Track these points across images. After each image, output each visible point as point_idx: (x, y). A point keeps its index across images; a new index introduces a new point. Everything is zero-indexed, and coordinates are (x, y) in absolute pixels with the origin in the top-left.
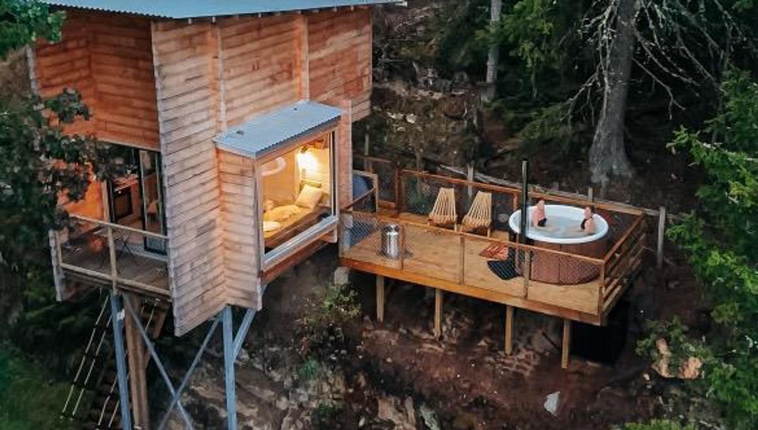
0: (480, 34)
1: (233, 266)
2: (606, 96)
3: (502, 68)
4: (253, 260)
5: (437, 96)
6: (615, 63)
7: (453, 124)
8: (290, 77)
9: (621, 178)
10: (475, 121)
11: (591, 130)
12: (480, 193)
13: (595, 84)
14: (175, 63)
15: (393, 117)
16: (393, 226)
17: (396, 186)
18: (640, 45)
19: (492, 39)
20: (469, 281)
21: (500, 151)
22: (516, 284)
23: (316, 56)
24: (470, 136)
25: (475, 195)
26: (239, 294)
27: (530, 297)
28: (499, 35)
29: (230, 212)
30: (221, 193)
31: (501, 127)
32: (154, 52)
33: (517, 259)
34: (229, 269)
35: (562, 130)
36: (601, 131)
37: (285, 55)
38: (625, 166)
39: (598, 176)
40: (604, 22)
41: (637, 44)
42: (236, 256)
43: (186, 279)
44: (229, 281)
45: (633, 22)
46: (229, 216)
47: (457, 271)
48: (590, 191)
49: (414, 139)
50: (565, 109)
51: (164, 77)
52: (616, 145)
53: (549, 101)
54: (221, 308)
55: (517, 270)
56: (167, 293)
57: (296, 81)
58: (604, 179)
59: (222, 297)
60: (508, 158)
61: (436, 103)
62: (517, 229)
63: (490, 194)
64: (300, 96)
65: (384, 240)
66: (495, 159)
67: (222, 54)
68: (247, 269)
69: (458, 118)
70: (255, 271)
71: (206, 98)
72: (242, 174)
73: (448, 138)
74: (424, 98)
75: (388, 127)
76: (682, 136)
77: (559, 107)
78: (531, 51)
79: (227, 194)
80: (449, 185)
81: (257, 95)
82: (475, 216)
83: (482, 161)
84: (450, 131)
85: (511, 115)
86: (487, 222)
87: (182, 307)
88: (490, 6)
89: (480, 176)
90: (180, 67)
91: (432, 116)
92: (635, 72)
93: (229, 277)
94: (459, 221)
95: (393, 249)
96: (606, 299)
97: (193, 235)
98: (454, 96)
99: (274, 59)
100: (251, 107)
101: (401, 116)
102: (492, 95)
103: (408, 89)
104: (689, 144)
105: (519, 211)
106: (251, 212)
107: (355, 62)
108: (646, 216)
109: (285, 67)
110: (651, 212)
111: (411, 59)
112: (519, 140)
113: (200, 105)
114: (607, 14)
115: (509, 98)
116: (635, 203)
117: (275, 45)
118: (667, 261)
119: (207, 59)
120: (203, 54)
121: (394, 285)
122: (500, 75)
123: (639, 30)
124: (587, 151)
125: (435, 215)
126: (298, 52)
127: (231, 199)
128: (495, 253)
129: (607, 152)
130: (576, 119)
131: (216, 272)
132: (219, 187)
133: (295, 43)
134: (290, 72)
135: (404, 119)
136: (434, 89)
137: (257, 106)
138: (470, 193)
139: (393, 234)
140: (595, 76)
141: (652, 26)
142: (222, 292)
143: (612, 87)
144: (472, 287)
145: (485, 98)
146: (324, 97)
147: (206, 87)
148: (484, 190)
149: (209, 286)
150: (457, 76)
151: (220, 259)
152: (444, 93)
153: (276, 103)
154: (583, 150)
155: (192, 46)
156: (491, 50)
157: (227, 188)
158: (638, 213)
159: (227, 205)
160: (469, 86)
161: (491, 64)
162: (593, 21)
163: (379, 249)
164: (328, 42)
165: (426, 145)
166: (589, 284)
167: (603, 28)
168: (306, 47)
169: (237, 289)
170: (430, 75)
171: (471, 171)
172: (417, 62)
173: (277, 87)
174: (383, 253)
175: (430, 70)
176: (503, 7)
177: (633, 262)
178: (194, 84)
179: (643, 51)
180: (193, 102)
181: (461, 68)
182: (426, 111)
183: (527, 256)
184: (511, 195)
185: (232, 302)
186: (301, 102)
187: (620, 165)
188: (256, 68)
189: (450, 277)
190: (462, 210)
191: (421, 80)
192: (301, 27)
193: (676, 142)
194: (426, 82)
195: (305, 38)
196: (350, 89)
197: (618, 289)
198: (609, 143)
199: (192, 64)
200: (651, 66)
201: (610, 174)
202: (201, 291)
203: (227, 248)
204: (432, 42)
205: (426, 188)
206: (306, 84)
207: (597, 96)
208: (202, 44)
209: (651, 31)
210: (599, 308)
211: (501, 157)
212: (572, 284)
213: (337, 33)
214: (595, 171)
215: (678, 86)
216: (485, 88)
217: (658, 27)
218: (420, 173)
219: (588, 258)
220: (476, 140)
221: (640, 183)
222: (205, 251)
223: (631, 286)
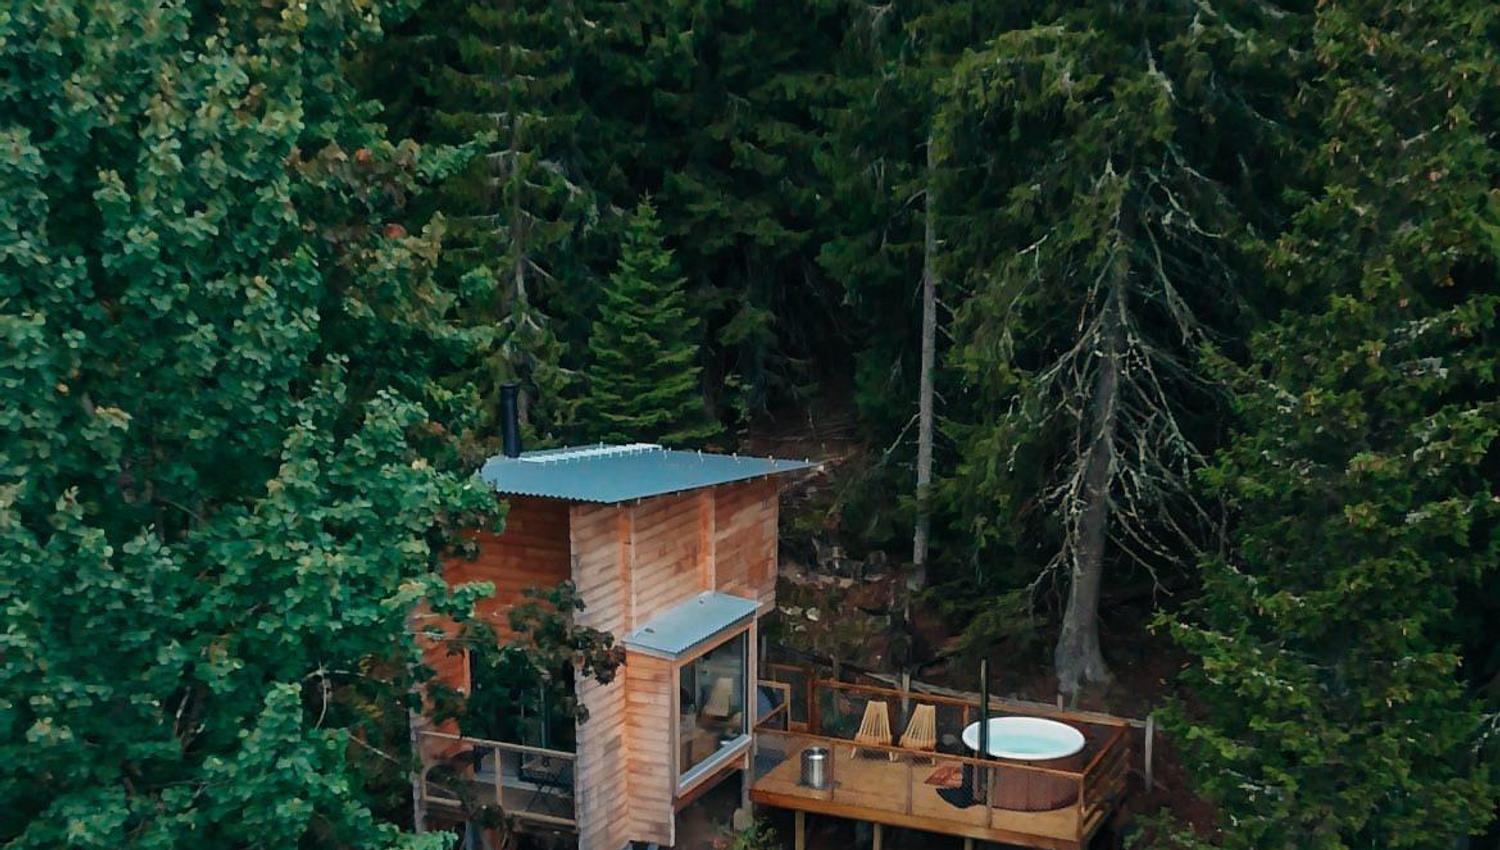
0: (904, 500)
1: (642, 792)
2: (1075, 581)
3: (935, 544)
4: (667, 783)
5: (845, 583)
6: (1085, 539)
7: (871, 619)
8: (695, 564)
9: (1097, 685)
10: (906, 616)
11: (1058, 622)
12: (920, 707)
13: (1061, 566)
14: (591, 552)
15: (789, 612)
16: (816, 749)
17: (809, 701)
18: (1115, 517)
19: (920, 508)
20: (916, 811)
21: (937, 654)
22: (976, 813)
23: (722, 536)
24: (897, 635)
25: (912, 708)
26: (647, 827)
27: (996, 825)
28: (930, 501)
29: (639, 726)
30: (629, 704)
31: (937, 623)
32: (572, 537)
33: (975, 782)
34: (634, 796)
35: (1021, 624)
36: (1069, 623)
37: (689, 537)
38: (1101, 669)
39: (1068, 684)
40: (1072, 492)
41: (1112, 517)
42: (645, 780)
43: (593, 806)
44: (634, 813)
45: (1106, 490)
46: (637, 731)
47: (903, 800)
48: (1060, 699)
49: (820, 641)
50: (1024, 596)
51: (581, 568)
52: (1089, 643)
53: (1002, 588)
54: (624, 845)
55: (976, 796)
56: (571, 822)
57: (700, 568)
58: (1075, 687)
59: (624, 832)
60: (952, 663)
61: (844, 592)
62: (974, 745)
63: (933, 707)
64: (705, 587)
65: (806, 765)
66: (931, 665)
67: (634, 538)
68: (658, 795)
69: (879, 612)
70: (669, 798)
71: (616, 591)
72: (656, 679)
73: (867, 639)
74: (827, 586)
75: (781, 625)
76: (1161, 618)
77: (1016, 595)
78: (984, 527)
79: (636, 705)
80: (877, 697)
81: (661, 588)
82: (915, 734)
83: (916, 667)
84: (868, 629)
85: (949, 606)
86: (932, 742)
87: (587, 841)
88: (916, 463)
89: (918, 685)
90: (595, 556)
91: (840, 609)
92: (1110, 548)
93: (636, 808)
94: (896, 742)
95: (817, 778)
96: (1086, 821)
97: (600, 752)
98: (869, 583)
99: (680, 543)
100: (658, 600)
101: (798, 611)
102: (921, 582)
103: (805, 574)
104: (1167, 625)
105: (976, 725)
106: (666, 726)
107: (761, 543)
108: (1128, 727)
109: (690, 551)
110: (1135, 723)
111: (810, 534)
112: (964, 639)
113: (611, 599)
114: (1074, 482)
115: (945, 584)
116: (1117, 712)
117: (681, 525)
118: (1157, 784)
119: (618, 547)
120: (614, 540)
121: (817, 821)
122: (932, 553)
123: (1113, 497)
124: (1053, 651)
125: (864, 737)
126: (701, 532)
127: (638, 710)
128: (946, 778)
129: (1078, 652)
130: (1040, 609)
131: (620, 801)
132: (625, 696)
133: (700, 522)
134: (695, 558)
135: (804, 614)
136: (841, 574)
137: (664, 599)
138: (905, 706)
139: (818, 757)
140: (1062, 554)
141: (1128, 495)
142: (625, 826)
143: (1082, 569)
144: (924, 817)
145: (912, 585)
146: (728, 586)
147: (616, 578)
148: (924, 702)
149: (614, 817)
150: (872, 556)
151: (624, 785)
152: (855, 578)
153: (679, 597)
154: (1047, 650)
155: (606, 532)
156: (920, 522)
157: (636, 697)
158: (1119, 723)
159: (636, 719)
160: (889, 569)
161: (919, 539)
162: (1059, 490)
163: (798, 779)
164: (733, 518)
165: (837, 648)
166: (1064, 810)
167: (1070, 500)
168: (712, 525)
169: (643, 821)
170: (836, 555)
171: (906, 679)
172: (819, 538)
173: (682, 577)
174: (805, 782)
175: (836, 549)
176: (933, 464)
177: (1115, 785)
178: (607, 575)
179: (1119, 524)
180: (605, 596)
181: (876, 546)
182: (833, 605)
183: (991, 773)
184: (962, 707)
185: (637, 838)
186: (706, 594)
187: (1094, 668)
188: (663, 554)
189: (894, 807)
190: (897, 729)
191: (823, 563)
192: (708, 503)
193: (1156, 623)
194: (830, 564)
195: (712, 514)
196: (754, 577)
197: (1098, 814)
198: (1080, 639)
199: (605, 552)
200: (1130, 542)
201: (1082, 681)
202: (605, 822)
203: (632, 771)
204: (831, 511)
205: (844, 705)
206: (712, 572)
207: (1064, 579)
208: (616, 528)
209: (1127, 500)
210: (1079, 832)
211: (942, 661)
212: (1043, 810)
213: (741, 508)
214: (1062, 676)
215: (1162, 564)
216: (912, 571)
217: (1135, 497)
218: (835, 683)
219: (1064, 773)
220: (908, 639)
221: (1121, 691)
222: (611, 774)
223: (1114, 814)
